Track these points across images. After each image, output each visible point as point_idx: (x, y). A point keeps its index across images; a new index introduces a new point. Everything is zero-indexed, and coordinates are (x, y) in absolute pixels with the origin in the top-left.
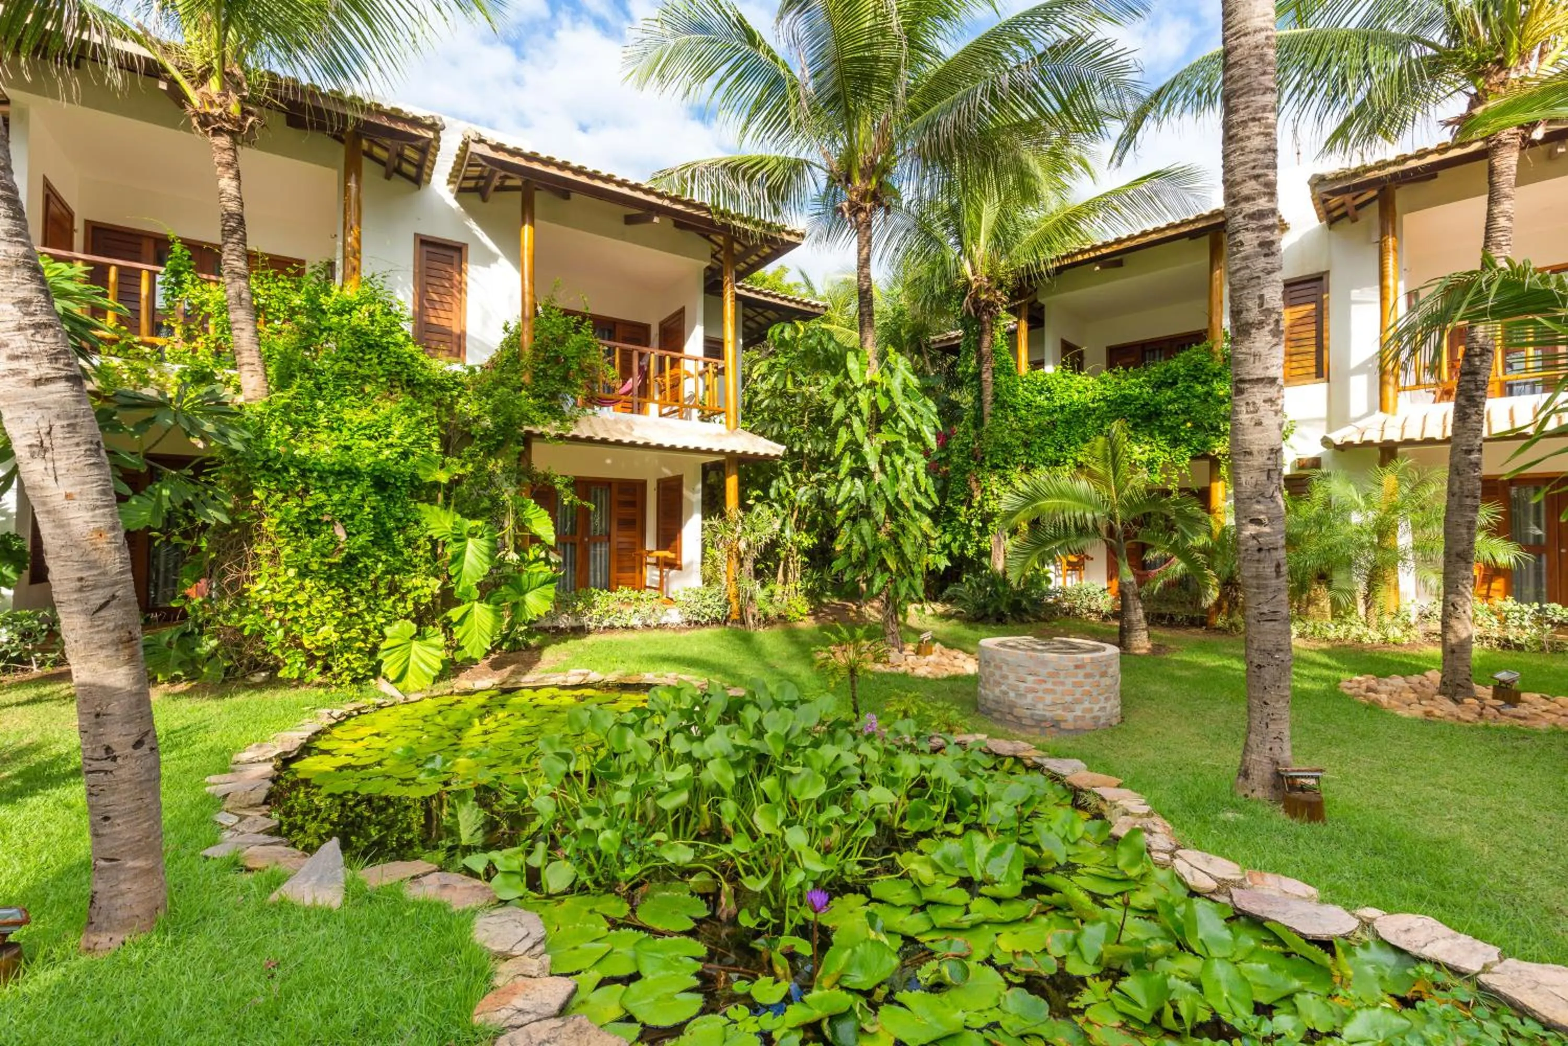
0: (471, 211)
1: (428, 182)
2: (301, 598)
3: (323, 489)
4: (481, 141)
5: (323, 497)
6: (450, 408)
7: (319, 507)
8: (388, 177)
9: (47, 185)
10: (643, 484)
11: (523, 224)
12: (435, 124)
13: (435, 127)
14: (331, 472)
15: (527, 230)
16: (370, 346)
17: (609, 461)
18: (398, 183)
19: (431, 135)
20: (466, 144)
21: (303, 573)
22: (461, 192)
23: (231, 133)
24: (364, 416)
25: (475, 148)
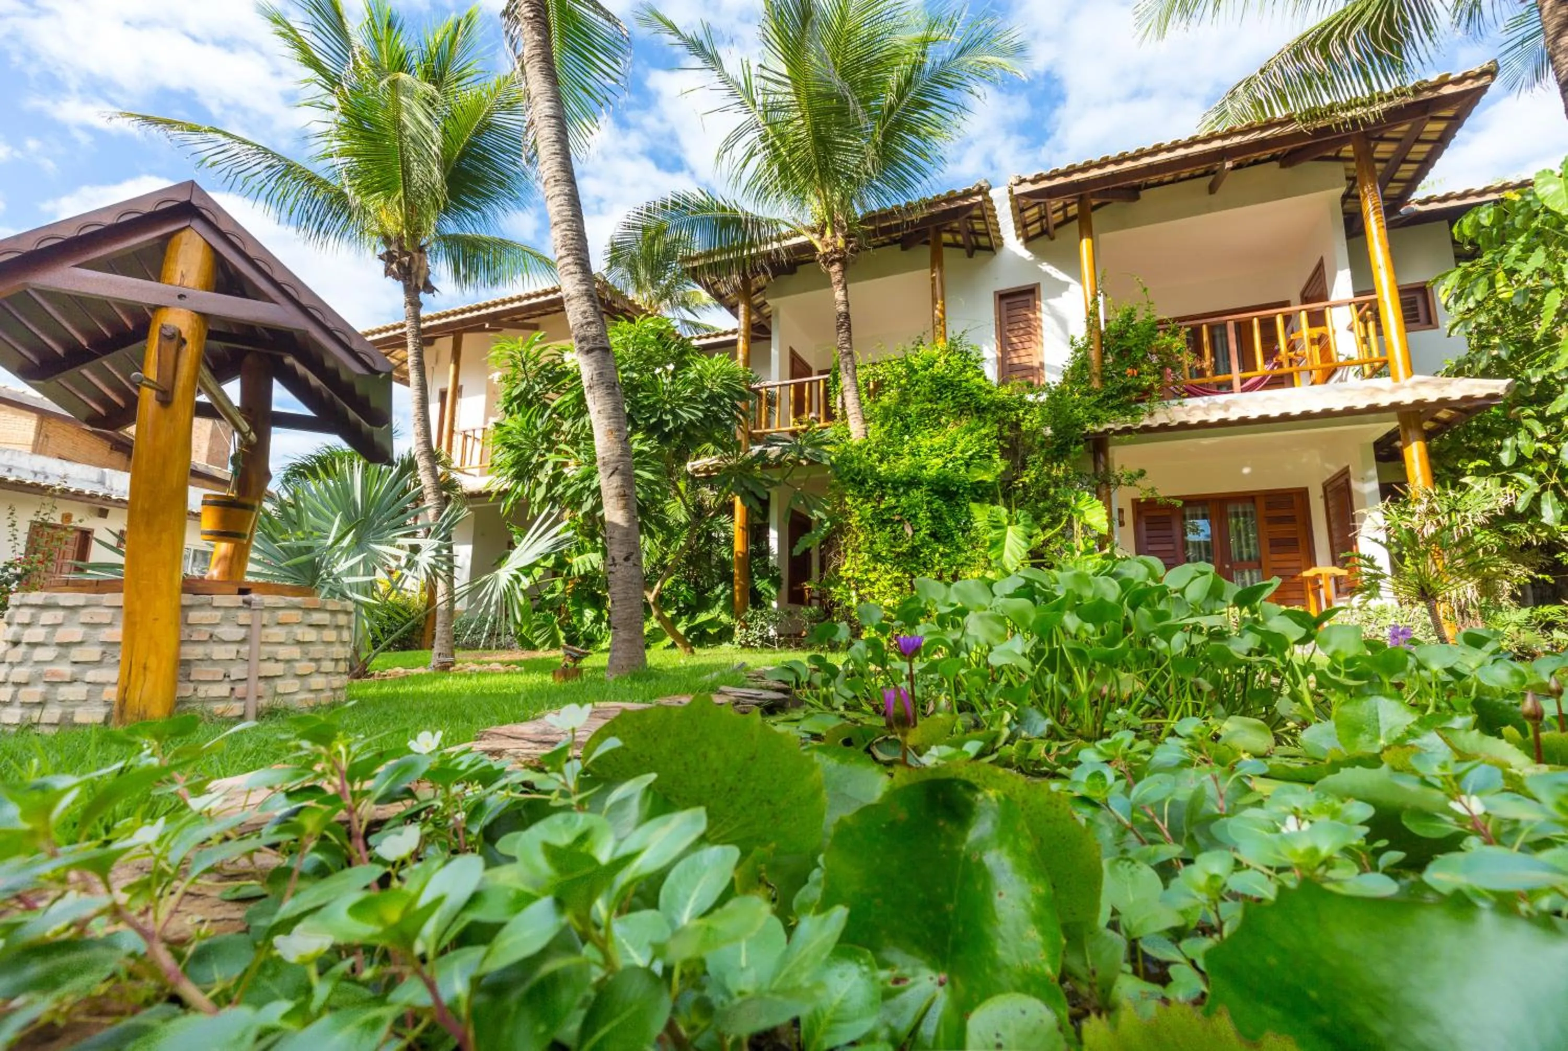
0: (1041, 254)
1: (1002, 245)
2: (872, 576)
3: (895, 496)
4: (1022, 181)
5: (893, 501)
6: (1016, 425)
7: (891, 509)
8: (970, 255)
9: (793, 353)
10: (1303, 494)
11: (1081, 238)
12: (981, 188)
13: (982, 191)
14: (903, 484)
15: (1085, 245)
16: (946, 387)
17: (1246, 470)
18: (980, 256)
19: (980, 198)
20: (1011, 192)
21: (877, 558)
22: (1028, 241)
23: (839, 260)
24: (938, 441)
25: (1018, 190)
